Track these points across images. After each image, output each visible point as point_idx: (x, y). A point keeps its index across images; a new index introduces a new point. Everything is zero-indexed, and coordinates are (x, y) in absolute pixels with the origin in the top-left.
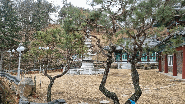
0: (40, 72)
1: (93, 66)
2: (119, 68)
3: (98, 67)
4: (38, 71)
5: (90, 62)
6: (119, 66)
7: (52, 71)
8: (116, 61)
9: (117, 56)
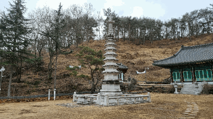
0: (49, 98)
1: (120, 90)
2: (176, 92)
3: (144, 90)
4: (47, 98)
5: (113, 83)
6: (176, 89)
7: (69, 97)
8: (173, 82)
9: (175, 74)
